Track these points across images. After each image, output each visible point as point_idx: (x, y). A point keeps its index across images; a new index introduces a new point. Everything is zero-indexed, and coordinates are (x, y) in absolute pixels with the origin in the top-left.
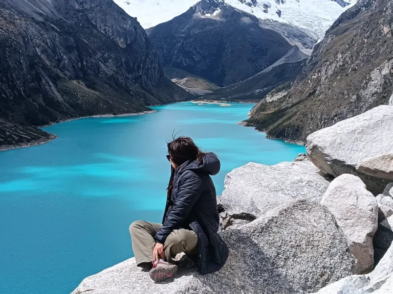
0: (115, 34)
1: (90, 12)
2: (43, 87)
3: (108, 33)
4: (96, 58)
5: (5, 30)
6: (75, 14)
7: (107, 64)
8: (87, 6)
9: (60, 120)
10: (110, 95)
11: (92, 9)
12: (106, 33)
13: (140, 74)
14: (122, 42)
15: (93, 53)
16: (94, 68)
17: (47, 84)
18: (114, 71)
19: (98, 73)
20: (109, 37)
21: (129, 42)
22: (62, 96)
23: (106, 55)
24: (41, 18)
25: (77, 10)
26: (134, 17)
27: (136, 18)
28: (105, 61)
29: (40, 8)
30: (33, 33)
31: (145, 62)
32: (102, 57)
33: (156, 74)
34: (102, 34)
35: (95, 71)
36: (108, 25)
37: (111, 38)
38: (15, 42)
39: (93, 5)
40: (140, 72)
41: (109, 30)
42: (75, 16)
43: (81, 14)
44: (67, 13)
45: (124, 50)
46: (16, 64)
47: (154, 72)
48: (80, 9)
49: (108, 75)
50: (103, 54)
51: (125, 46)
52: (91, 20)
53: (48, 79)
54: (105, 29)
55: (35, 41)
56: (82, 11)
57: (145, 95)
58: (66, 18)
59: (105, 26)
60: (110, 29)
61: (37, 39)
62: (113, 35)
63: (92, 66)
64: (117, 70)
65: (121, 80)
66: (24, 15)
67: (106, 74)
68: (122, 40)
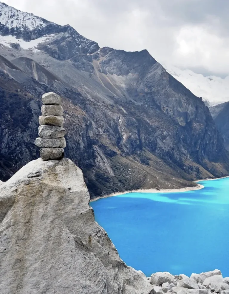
0: (176, 113)
1: (156, 94)
2: (97, 163)
3: (169, 113)
4: (155, 135)
5: (71, 116)
6: (144, 96)
7: (164, 141)
8: (154, 89)
9: (105, 194)
10: (161, 170)
11: (158, 92)
12: (168, 113)
13: (197, 149)
14: (182, 121)
15: (153, 131)
16: (151, 145)
17: (101, 161)
18: (170, 147)
19: (155, 149)
20: (170, 116)
21: (189, 121)
22: (114, 171)
23: (165, 133)
24: (112, 101)
25: (146, 93)
26: (200, 97)
27: (201, 98)
28: (163, 138)
29: (115, 92)
30: (99, 115)
31: (204, 138)
32: (161, 134)
33: (215, 148)
34: (165, 114)
35: (152, 148)
36: (170, 106)
37: (172, 117)
38: (77, 126)
39: (159, 89)
40: (196, 148)
41: (170, 111)
42: (143, 98)
43: (149, 96)
44: (136, 96)
45: (184, 128)
46: (75, 145)
47: (213, 147)
48: (149, 91)
49: (165, 151)
50: (163, 131)
51: (185, 124)
52: (156, 101)
53: (103, 156)
54: (167, 110)
55: (100, 122)
56: (150, 93)
57: (198, 169)
58: (135, 100)
59: (167, 106)
60: (171, 109)
61: (102, 121)
62: (174, 114)
63: (150, 143)
64: (173, 146)
65: (176, 155)
66: (97, 100)
67: (163, 150)
68: (182, 119)
